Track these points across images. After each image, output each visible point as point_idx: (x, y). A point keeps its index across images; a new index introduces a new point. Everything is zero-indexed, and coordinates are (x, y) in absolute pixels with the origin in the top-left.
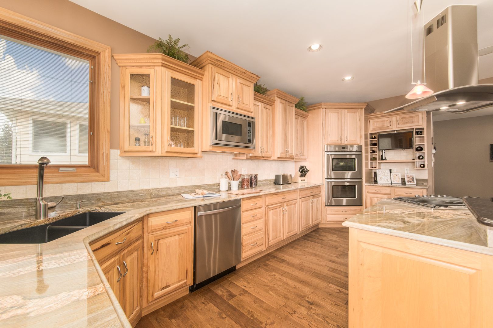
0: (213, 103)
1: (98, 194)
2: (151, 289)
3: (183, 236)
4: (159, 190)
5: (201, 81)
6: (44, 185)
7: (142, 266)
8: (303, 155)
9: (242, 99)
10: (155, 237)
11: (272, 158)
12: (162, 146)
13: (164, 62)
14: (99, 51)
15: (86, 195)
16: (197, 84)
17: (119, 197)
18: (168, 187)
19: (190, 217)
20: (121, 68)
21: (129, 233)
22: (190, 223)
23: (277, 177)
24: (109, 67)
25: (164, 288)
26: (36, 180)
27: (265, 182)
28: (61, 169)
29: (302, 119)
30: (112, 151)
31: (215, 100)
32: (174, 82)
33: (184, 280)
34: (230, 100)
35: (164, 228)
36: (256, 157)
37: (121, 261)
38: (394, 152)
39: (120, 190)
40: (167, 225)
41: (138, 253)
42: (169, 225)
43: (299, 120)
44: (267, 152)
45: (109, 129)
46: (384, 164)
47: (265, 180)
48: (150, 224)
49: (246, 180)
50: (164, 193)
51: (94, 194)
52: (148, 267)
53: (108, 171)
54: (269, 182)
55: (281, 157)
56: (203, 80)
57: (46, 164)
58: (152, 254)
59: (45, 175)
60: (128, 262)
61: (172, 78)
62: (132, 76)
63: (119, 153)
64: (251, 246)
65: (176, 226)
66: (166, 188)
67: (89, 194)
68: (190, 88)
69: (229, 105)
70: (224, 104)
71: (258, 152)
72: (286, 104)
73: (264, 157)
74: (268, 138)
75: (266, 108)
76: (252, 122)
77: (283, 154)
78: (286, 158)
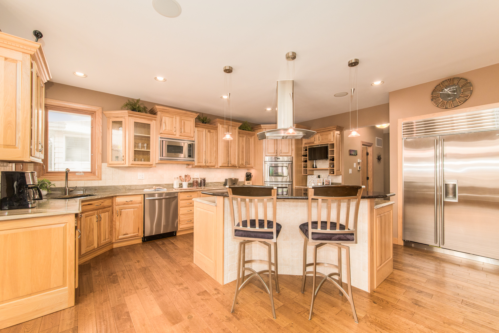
0: (161, 134)
1: (95, 187)
2: (117, 233)
3: (136, 209)
4: (130, 186)
5: (155, 121)
6: (68, 181)
7: (112, 221)
8: (249, 164)
9: (184, 130)
10: (119, 208)
11: (216, 167)
12: (129, 161)
13: (129, 114)
14: (95, 110)
15: (89, 187)
16: (153, 124)
17: (106, 189)
18: (138, 184)
19: (141, 199)
20: (108, 118)
21: (103, 202)
22: (141, 203)
23: (226, 180)
24: (101, 118)
25: (124, 235)
26: (65, 178)
27: (215, 184)
28: (77, 173)
29: (248, 137)
30: (103, 164)
31: (162, 133)
32: (136, 124)
33: (137, 233)
34: (174, 132)
35: (124, 204)
36: (200, 166)
37: (98, 214)
38: (322, 162)
39: (107, 185)
40: (126, 203)
41: (109, 214)
42: (127, 203)
43: (244, 138)
44: (210, 163)
45: (101, 153)
46: (316, 171)
47: (215, 183)
48: (116, 201)
49: (195, 182)
50: (134, 188)
51: (93, 187)
52: (115, 222)
53: (101, 175)
54: (219, 184)
55: (223, 166)
56: (157, 120)
57: (68, 171)
58: (118, 216)
59: (68, 176)
60: (102, 215)
61: (135, 122)
62: (113, 122)
63: (107, 165)
64: (186, 222)
65: (132, 204)
66: (135, 185)
67: (90, 187)
68: (147, 126)
69: (173, 135)
70: (170, 134)
71: (202, 163)
72: (228, 128)
73: (208, 166)
74: (211, 153)
75: (210, 132)
76: (192, 143)
77: (225, 164)
78: (229, 166)
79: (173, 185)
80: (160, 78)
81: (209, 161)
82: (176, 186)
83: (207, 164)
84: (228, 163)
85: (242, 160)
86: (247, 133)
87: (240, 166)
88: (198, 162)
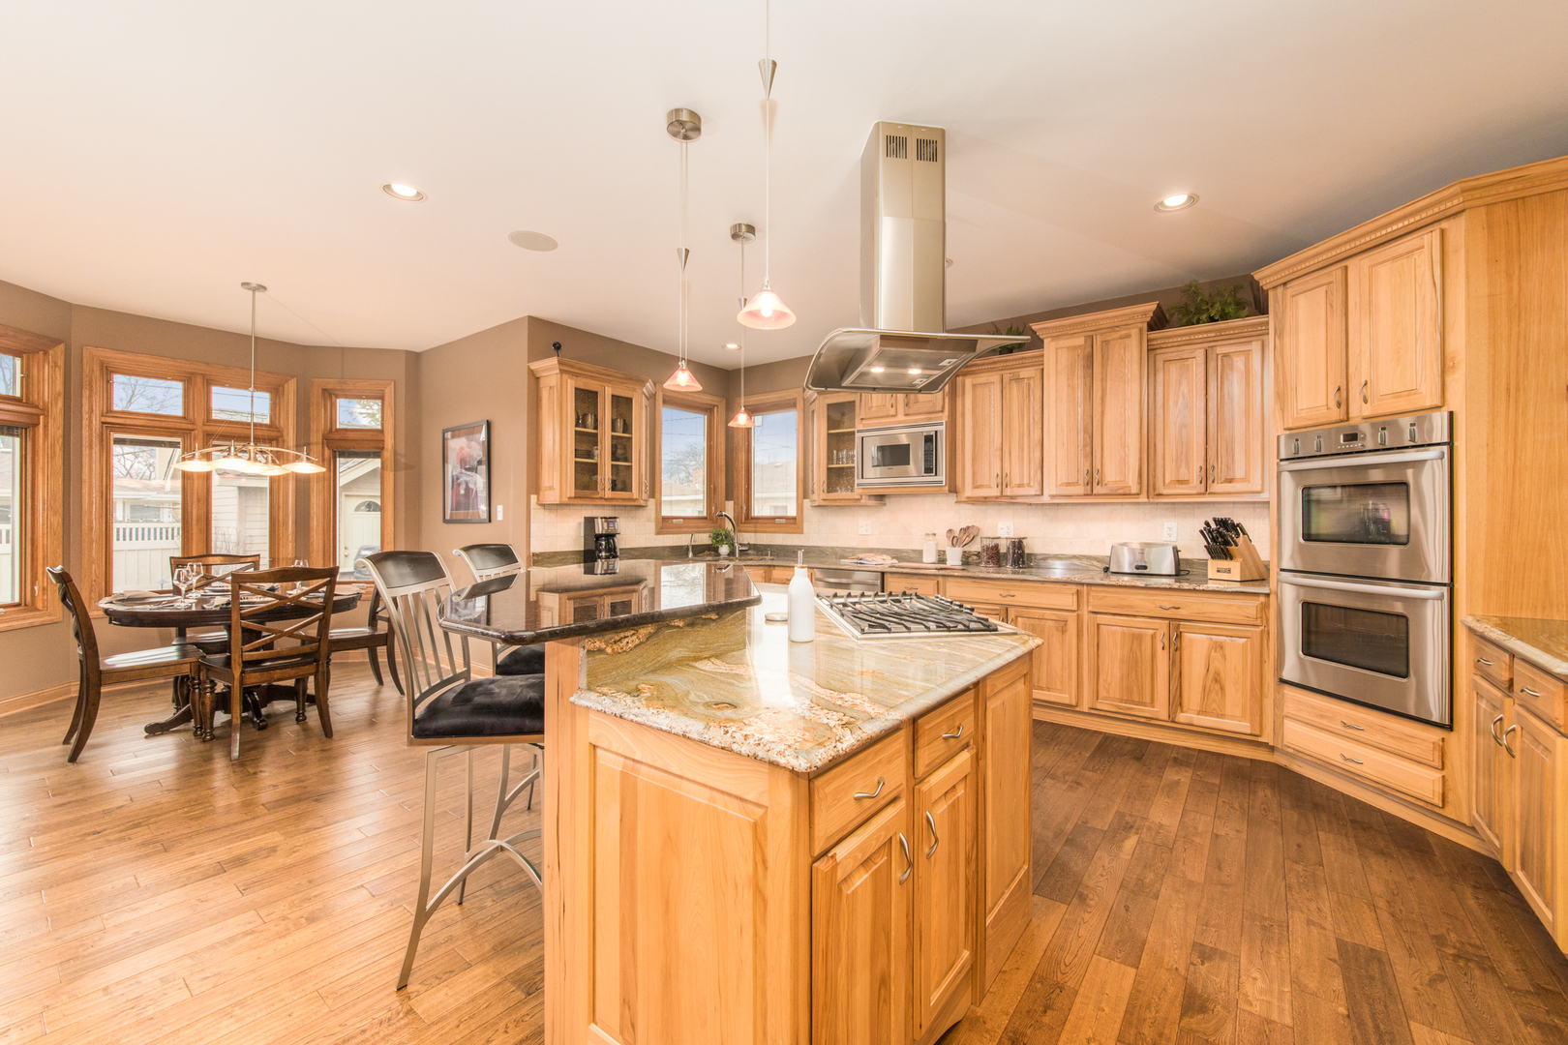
0: (863, 422)
4: (844, 549)
28: (777, 520)
30: (805, 501)
31: (864, 417)
34: (889, 408)
44: (1020, 484)
49: (990, 548)
53: (802, 523)
55: (1066, 493)
61: (828, 405)
63: (810, 504)
69: (888, 416)
70: (882, 417)
71: (989, 486)
72: (1089, 343)
73: (1012, 497)
74: (1023, 450)
75: (1018, 380)
76: (936, 432)
77: (1073, 487)
78: (1091, 494)
79: (921, 552)
81: (1016, 480)
82: (929, 558)
83: (1008, 492)
84: (1090, 483)
85: (1183, 464)
86: (1209, 335)
87: (1165, 492)
88: (975, 487)
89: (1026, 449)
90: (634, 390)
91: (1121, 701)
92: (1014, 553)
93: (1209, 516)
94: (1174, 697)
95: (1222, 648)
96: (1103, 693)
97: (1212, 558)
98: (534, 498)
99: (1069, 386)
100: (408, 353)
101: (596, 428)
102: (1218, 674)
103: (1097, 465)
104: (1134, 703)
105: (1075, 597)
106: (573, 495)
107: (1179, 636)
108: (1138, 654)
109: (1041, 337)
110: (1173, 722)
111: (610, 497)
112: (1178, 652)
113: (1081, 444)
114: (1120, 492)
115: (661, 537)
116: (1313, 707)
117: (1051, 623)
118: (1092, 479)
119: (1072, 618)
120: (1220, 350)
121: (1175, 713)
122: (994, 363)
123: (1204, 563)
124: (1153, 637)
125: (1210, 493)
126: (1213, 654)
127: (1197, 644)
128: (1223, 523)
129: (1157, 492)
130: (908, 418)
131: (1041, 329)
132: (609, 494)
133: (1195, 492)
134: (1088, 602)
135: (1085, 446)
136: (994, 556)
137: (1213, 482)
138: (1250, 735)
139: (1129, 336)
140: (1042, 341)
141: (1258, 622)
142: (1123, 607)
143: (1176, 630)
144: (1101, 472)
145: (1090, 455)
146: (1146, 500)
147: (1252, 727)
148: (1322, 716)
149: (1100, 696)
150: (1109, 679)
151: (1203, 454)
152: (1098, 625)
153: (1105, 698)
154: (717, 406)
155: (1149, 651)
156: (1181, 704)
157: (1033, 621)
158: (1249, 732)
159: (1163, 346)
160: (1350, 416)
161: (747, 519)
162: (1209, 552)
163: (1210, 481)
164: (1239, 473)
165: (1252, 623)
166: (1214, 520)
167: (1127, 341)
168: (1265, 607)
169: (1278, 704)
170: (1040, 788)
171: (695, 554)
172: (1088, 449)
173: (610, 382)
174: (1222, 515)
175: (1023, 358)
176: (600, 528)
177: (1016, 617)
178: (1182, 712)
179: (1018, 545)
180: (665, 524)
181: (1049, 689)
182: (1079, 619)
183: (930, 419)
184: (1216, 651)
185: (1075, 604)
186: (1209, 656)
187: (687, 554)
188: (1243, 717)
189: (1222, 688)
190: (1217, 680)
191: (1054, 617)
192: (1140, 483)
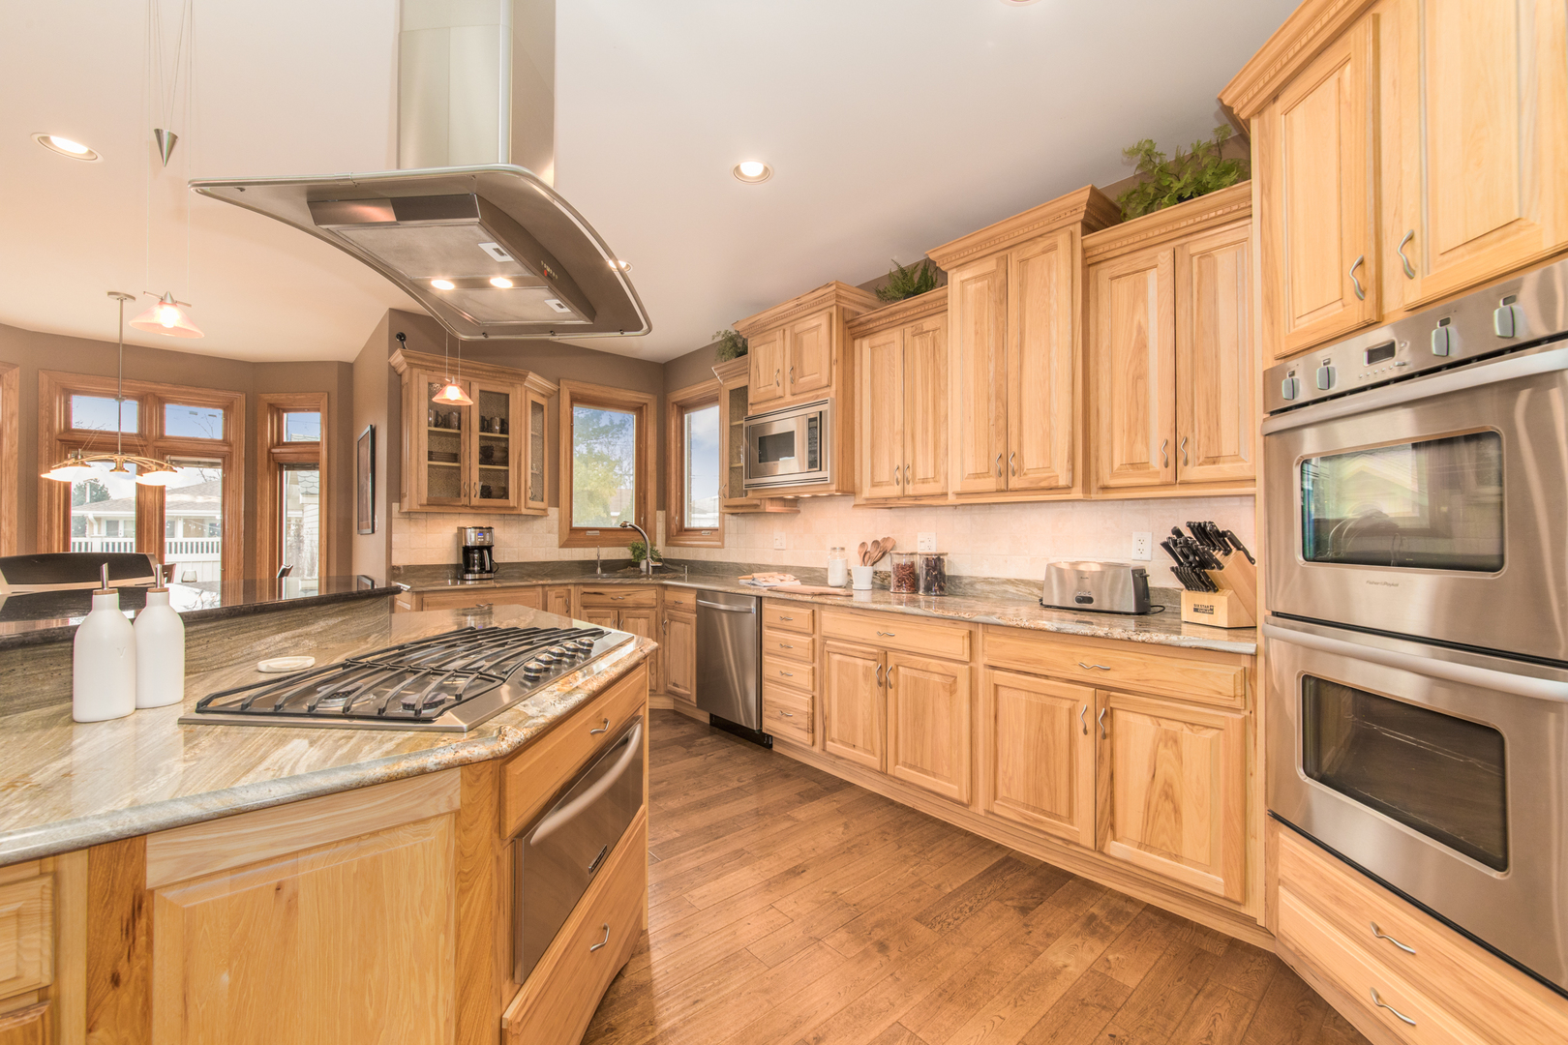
8: (1213, 460)
21: (629, 595)
29: (1200, 249)
31: (752, 402)
34: (776, 387)
36: (886, 498)
43: (1158, 274)
44: (925, 480)
55: (970, 491)
61: (731, 391)
64: (779, 714)
65: (682, 610)
69: (776, 398)
70: (771, 400)
71: (888, 484)
72: (1003, 266)
73: (916, 497)
74: (927, 431)
75: (922, 333)
76: (821, 412)
77: (982, 480)
78: (1006, 491)
80: (752, 168)
81: (920, 475)
82: (835, 579)
83: (910, 490)
84: (1005, 473)
85: (1139, 438)
86: (1176, 226)
87: (1113, 483)
88: (874, 485)
89: (930, 429)
90: (512, 385)
91: (1027, 807)
92: (927, 574)
93: (1182, 518)
94: (1102, 813)
95: (1176, 741)
96: (1002, 792)
97: (1187, 588)
98: (395, 506)
99: (976, 333)
100: (341, 364)
101: (459, 428)
102: (1171, 786)
103: (1014, 447)
104: (1043, 812)
105: (967, 642)
106: (425, 502)
107: (1109, 714)
108: (1050, 737)
109: (943, 268)
110: (1102, 853)
111: (477, 504)
112: (1108, 741)
113: (993, 416)
114: (1043, 484)
115: (567, 550)
116: (1322, 877)
117: (937, 678)
118: (1006, 465)
119: (962, 671)
120: (1195, 248)
121: (1104, 839)
122: (892, 314)
123: (1175, 596)
124: (1071, 712)
125: (1182, 483)
126: (1162, 750)
127: (1136, 732)
128: (1201, 530)
129: (1101, 484)
130: (795, 398)
131: (941, 257)
132: (476, 500)
133: (1157, 481)
134: (983, 651)
135: (997, 419)
136: (908, 578)
137: (1186, 463)
138: (1225, 898)
139: (1054, 247)
140: (945, 274)
141: (1238, 703)
142: (1028, 661)
143: (1107, 702)
144: (1019, 456)
145: (1004, 431)
146: (1080, 496)
147: (1227, 884)
148: (1338, 901)
149: (1000, 795)
150: (1010, 770)
151: (1170, 418)
152: (996, 686)
153: (1005, 799)
154: (646, 404)
155: (1065, 734)
156: (1112, 826)
157: (915, 673)
158: (1222, 893)
159: (1109, 255)
160: (1386, 311)
161: (678, 531)
162: (1180, 579)
163: (1180, 463)
164: (1227, 447)
165: (1226, 704)
166: (1189, 525)
167: (1052, 255)
168: (1249, 676)
169: (1271, 854)
170: (815, 946)
171: (603, 571)
172: (1002, 422)
173: (476, 376)
174: (1202, 515)
175: (925, 303)
176: (472, 538)
177: (897, 666)
178: (1114, 838)
179: (935, 564)
180: (575, 536)
181: (934, 775)
182: (972, 674)
183: (818, 397)
184: (1166, 746)
185: (967, 651)
186: (1155, 753)
187: (595, 571)
188: (1209, 868)
189: (1177, 811)
190: (1168, 794)
191: (941, 670)
192: (1073, 469)
